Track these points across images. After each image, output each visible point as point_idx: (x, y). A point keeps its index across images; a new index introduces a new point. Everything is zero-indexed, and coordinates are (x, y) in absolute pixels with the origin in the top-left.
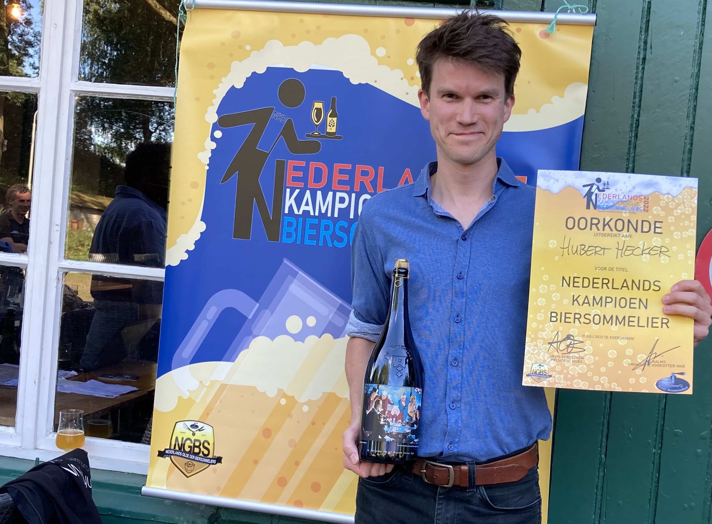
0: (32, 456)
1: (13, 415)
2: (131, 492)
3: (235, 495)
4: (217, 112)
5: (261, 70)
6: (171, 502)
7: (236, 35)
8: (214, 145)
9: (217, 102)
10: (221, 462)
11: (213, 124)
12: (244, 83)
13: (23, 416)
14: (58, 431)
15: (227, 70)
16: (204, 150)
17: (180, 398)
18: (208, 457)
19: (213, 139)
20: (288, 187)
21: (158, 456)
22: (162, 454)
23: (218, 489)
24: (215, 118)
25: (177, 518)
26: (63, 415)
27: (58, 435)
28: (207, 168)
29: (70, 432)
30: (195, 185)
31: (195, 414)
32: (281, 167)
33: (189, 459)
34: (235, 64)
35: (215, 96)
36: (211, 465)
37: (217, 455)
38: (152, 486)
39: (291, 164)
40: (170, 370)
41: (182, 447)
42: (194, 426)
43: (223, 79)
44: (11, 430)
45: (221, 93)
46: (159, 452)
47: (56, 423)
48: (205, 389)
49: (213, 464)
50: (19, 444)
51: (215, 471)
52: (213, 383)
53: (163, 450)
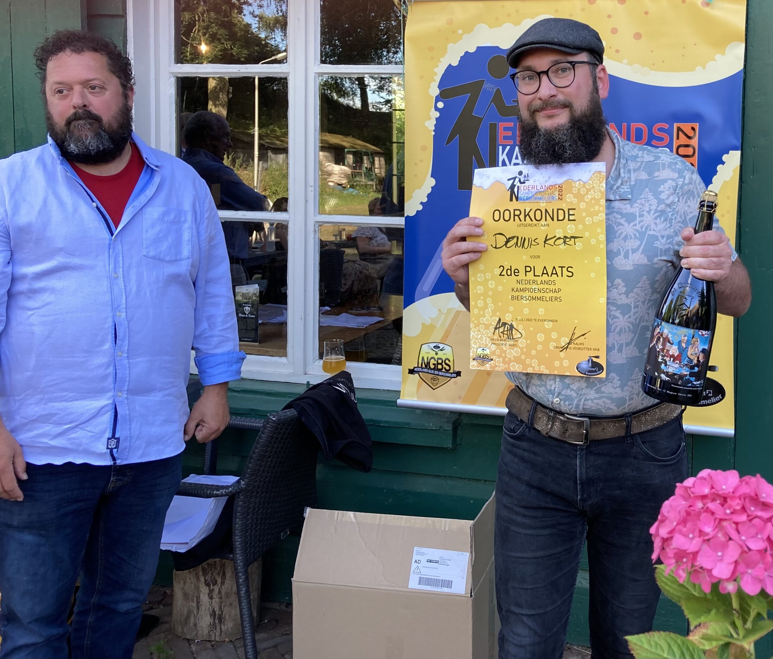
0: (303, 380)
1: (284, 347)
2: (387, 406)
3: (474, 402)
4: (438, 87)
5: (472, 50)
6: (421, 411)
7: (450, 22)
8: (437, 114)
9: (438, 78)
10: (460, 376)
11: (436, 97)
12: (459, 61)
13: (293, 347)
14: (324, 358)
15: (444, 52)
16: (429, 118)
17: (423, 324)
18: (450, 372)
19: (436, 109)
20: (501, 145)
21: (409, 373)
22: (411, 372)
23: (460, 398)
24: (437, 92)
25: (427, 424)
26: (327, 344)
27: (324, 361)
28: (434, 133)
29: (334, 358)
30: (424, 148)
31: (437, 337)
32: (493, 128)
33: (434, 374)
34: (450, 46)
35: (436, 74)
36: (452, 379)
37: (457, 369)
38: (405, 398)
39: (501, 125)
40: (414, 302)
41: (427, 365)
42: (437, 347)
43: (441, 59)
44: (283, 360)
45: (440, 70)
46: (409, 370)
47: (321, 351)
48: (443, 316)
49: (454, 377)
50: (292, 371)
51: (455, 383)
52: (450, 310)
53: (412, 368)
